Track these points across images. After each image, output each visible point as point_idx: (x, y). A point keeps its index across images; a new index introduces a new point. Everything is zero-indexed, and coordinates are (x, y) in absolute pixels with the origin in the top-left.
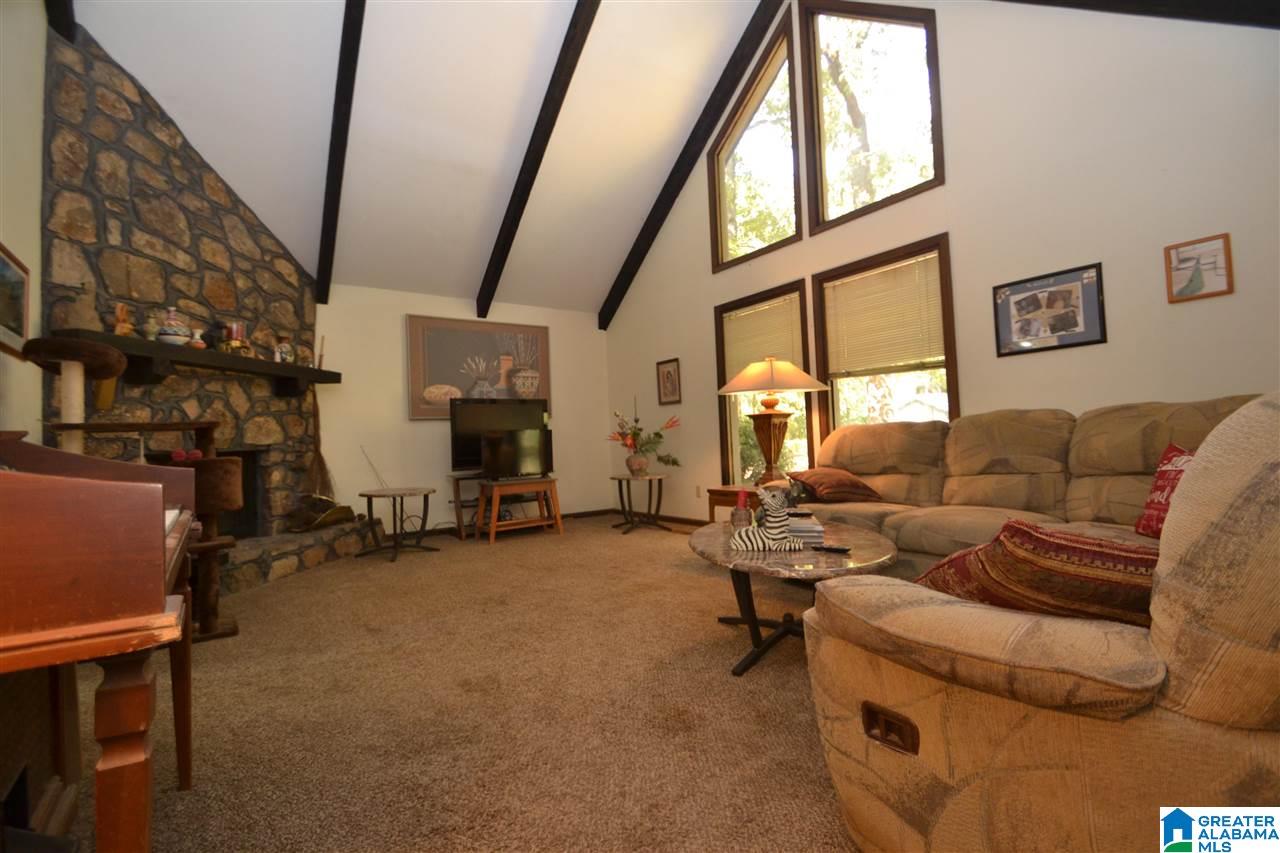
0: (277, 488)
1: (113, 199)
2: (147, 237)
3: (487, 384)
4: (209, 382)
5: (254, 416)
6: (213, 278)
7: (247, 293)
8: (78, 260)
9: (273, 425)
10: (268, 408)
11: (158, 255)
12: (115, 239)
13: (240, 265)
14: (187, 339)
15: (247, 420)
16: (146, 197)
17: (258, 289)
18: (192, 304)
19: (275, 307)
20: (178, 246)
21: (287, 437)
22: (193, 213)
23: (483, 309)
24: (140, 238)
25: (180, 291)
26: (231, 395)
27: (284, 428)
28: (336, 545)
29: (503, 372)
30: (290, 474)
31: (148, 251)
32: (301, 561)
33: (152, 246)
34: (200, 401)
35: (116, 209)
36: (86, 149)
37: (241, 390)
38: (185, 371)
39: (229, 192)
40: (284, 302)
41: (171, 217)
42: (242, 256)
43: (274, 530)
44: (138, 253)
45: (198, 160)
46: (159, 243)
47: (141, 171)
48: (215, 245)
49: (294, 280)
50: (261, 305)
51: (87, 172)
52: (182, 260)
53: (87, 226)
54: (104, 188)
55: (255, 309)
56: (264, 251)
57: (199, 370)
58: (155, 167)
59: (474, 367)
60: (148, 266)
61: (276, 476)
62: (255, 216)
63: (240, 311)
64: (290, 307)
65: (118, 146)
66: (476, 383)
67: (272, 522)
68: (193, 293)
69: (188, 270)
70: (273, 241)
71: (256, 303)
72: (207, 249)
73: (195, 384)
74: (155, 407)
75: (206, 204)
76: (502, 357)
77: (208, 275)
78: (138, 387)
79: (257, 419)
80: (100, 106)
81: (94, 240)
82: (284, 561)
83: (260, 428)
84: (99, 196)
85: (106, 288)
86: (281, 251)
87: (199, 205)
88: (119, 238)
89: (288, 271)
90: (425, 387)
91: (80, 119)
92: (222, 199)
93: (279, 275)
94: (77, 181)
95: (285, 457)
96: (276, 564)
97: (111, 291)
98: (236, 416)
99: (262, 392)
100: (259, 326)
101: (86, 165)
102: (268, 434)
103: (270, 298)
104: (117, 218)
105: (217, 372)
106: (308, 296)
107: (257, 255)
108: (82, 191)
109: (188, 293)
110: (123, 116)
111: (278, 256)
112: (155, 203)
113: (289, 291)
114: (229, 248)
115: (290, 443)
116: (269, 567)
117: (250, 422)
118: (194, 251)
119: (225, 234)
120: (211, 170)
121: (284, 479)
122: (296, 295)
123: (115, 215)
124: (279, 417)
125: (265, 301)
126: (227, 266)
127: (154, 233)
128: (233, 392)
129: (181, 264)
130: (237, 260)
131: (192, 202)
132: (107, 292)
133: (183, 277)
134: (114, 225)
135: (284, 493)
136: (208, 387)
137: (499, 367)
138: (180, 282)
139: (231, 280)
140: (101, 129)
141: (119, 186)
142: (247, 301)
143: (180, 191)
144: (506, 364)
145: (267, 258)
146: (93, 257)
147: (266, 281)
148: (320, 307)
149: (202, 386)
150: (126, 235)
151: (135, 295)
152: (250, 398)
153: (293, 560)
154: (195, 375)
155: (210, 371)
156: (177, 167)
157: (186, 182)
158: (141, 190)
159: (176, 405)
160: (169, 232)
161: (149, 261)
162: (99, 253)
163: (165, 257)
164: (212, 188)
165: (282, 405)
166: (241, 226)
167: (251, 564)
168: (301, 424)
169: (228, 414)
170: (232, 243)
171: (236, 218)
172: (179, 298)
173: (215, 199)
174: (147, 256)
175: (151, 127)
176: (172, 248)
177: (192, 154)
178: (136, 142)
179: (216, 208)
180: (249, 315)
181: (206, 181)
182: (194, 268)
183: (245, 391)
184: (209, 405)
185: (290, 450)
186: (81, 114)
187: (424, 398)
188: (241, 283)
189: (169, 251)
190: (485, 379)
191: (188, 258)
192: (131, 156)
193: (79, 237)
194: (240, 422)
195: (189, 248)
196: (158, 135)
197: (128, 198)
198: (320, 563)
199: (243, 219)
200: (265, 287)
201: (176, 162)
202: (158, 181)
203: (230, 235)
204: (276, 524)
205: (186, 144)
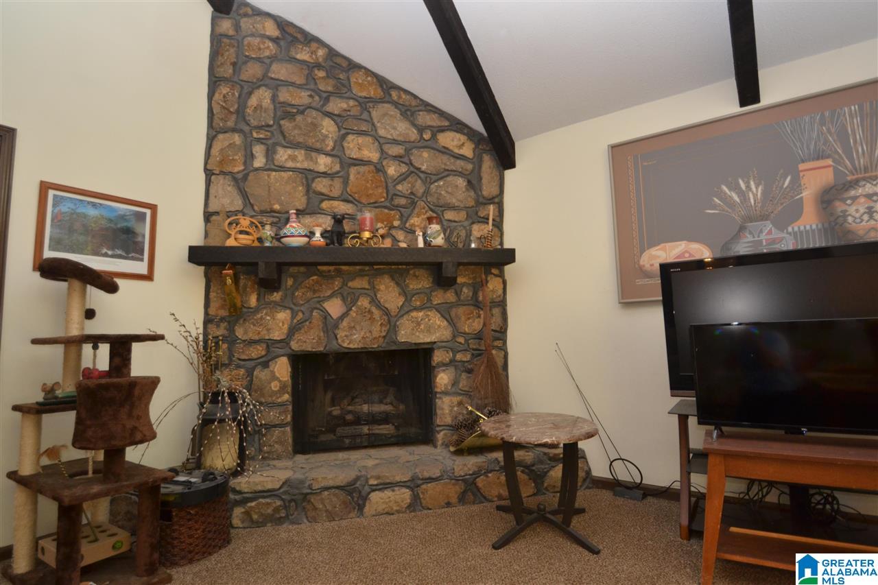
0: (446, 393)
1: (259, 128)
2: (289, 151)
3: (769, 226)
4: (353, 279)
5: (411, 311)
6: (359, 173)
7: (403, 178)
8: (229, 189)
9: (436, 320)
10: (429, 300)
11: (299, 165)
12: (259, 162)
13: (390, 153)
14: (306, 240)
15: (400, 315)
16: (290, 116)
17: (415, 171)
18: (336, 203)
19: (439, 186)
20: (318, 151)
21: (456, 333)
22: (339, 116)
23: (748, 91)
24: (282, 155)
25: (322, 194)
26: (379, 290)
27: (451, 322)
28: (481, 482)
29: (808, 194)
30: (464, 375)
31: (290, 164)
32: (416, 498)
33: (293, 158)
34: (344, 300)
35: (261, 136)
36: (237, 94)
37: (392, 284)
38: (329, 271)
39: (382, 82)
40: (449, 179)
41: (315, 126)
42: (395, 142)
43: (440, 443)
44: (282, 168)
45: (345, 64)
46: (300, 154)
47: (284, 95)
48: (361, 140)
49: (468, 150)
50: (420, 188)
51: (237, 112)
52: (323, 163)
53: (237, 157)
54: (252, 121)
55: (412, 193)
56: (421, 130)
57: (344, 268)
58: (300, 87)
59: (736, 198)
60: (289, 178)
61: (443, 379)
62: (416, 97)
63: (392, 199)
64: (461, 182)
65: (264, 81)
66: (742, 228)
67: (438, 432)
68: (336, 192)
69: (329, 172)
70: (435, 116)
71: (413, 186)
72: (351, 146)
73: (337, 283)
74: (296, 308)
75: (352, 103)
76: (802, 167)
77: (353, 171)
78: (277, 292)
79: (414, 314)
80: (247, 54)
81: (242, 168)
82: (388, 493)
83: (419, 324)
84: (246, 129)
85: (252, 206)
86: (447, 124)
87: (344, 106)
88: (264, 160)
89: (455, 143)
90: (642, 251)
91: (231, 71)
92: (373, 91)
93: (445, 151)
94: (230, 124)
95: (454, 356)
96: (375, 497)
97: (256, 208)
98: (386, 312)
99: (420, 282)
100: (416, 211)
101: (236, 106)
102: (429, 330)
103: (429, 178)
104: (262, 143)
105: (367, 268)
106: (488, 163)
107: (413, 134)
108: (234, 130)
109: (332, 195)
110: (267, 53)
111: (442, 130)
112: (299, 118)
113: (460, 164)
114: (377, 138)
115: (461, 340)
116: (365, 498)
117: (405, 317)
118: (336, 152)
119: (373, 124)
120: (358, 67)
121: (455, 383)
122: (470, 167)
123: (259, 140)
124: (445, 311)
125: (424, 182)
126: (374, 156)
127: (296, 145)
128: (382, 287)
129: (322, 168)
130: (386, 147)
131: (336, 105)
132: (254, 210)
133: (324, 180)
134: (259, 150)
135: (456, 399)
136: (350, 284)
137: (796, 185)
138: (321, 185)
139: (379, 169)
140: (252, 71)
141: (263, 115)
142: (399, 187)
143: (327, 100)
144: (815, 179)
145: (427, 136)
146: (240, 182)
147: (424, 160)
148: (508, 174)
149: (345, 284)
150: (270, 154)
151: (277, 207)
152: (404, 293)
153: (405, 495)
154: (339, 273)
155: (358, 267)
156: (323, 78)
157: (330, 89)
158: (286, 112)
159: (318, 306)
160: (311, 142)
161: (291, 173)
162: (245, 177)
163: (306, 165)
164: (361, 85)
165: (450, 296)
166: (393, 111)
167: (337, 491)
168: (479, 316)
169: (374, 309)
170: (382, 132)
171: (386, 105)
172: (322, 201)
173: (364, 94)
174: (289, 169)
175: (293, 53)
176: (313, 154)
177: (338, 60)
178: (280, 71)
179: (365, 104)
180: (403, 201)
181: (353, 80)
182: (337, 167)
183: (398, 284)
184: (354, 302)
185: (462, 347)
186: (232, 67)
187: (641, 268)
188: (392, 170)
189: (311, 159)
190: (764, 217)
191: (328, 160)
192: (276, 85)
193: (229, 169)
194: (393, 320)
195: (334, 149)
196: (299, 56)
197: (271, 123)
198: (448, 504)
199: (396, 104)
200: (424, 168)
201: (321, 74)
202: (303, 98)
203: (378, 125)
204: (440, 436)
205: (332, 53)
